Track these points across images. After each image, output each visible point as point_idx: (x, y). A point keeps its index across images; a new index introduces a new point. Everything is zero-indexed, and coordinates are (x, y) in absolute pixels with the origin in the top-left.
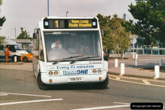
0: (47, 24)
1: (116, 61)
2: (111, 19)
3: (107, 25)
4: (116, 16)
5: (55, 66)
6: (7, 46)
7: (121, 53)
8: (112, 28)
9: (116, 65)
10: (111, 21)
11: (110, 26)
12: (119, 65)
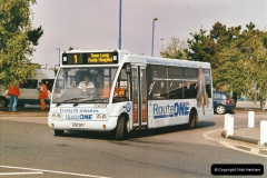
0: (65, 59)
1: (251, 114)
2: (241, 32)
3: (233, 44)
4: (251, 26)
5: (58, 109)
6: (44, 81)
7: (260, 99)
8: (243, 51)
9: (251, 124)
10: (242, 36)
11: (239, 46)
12: (257, 124)
